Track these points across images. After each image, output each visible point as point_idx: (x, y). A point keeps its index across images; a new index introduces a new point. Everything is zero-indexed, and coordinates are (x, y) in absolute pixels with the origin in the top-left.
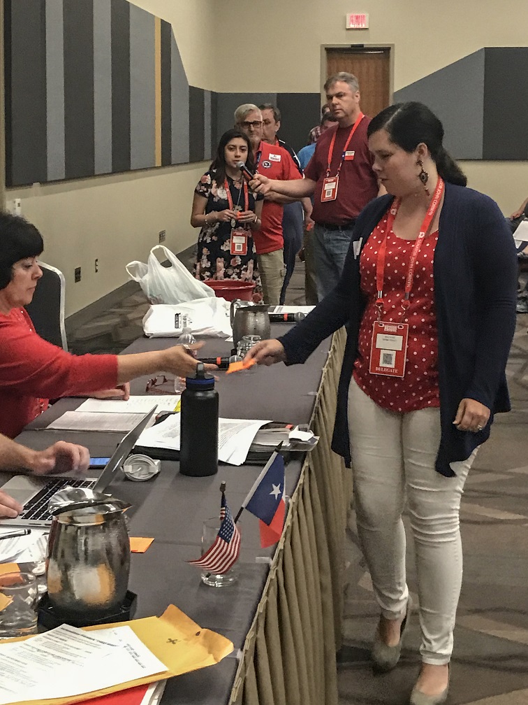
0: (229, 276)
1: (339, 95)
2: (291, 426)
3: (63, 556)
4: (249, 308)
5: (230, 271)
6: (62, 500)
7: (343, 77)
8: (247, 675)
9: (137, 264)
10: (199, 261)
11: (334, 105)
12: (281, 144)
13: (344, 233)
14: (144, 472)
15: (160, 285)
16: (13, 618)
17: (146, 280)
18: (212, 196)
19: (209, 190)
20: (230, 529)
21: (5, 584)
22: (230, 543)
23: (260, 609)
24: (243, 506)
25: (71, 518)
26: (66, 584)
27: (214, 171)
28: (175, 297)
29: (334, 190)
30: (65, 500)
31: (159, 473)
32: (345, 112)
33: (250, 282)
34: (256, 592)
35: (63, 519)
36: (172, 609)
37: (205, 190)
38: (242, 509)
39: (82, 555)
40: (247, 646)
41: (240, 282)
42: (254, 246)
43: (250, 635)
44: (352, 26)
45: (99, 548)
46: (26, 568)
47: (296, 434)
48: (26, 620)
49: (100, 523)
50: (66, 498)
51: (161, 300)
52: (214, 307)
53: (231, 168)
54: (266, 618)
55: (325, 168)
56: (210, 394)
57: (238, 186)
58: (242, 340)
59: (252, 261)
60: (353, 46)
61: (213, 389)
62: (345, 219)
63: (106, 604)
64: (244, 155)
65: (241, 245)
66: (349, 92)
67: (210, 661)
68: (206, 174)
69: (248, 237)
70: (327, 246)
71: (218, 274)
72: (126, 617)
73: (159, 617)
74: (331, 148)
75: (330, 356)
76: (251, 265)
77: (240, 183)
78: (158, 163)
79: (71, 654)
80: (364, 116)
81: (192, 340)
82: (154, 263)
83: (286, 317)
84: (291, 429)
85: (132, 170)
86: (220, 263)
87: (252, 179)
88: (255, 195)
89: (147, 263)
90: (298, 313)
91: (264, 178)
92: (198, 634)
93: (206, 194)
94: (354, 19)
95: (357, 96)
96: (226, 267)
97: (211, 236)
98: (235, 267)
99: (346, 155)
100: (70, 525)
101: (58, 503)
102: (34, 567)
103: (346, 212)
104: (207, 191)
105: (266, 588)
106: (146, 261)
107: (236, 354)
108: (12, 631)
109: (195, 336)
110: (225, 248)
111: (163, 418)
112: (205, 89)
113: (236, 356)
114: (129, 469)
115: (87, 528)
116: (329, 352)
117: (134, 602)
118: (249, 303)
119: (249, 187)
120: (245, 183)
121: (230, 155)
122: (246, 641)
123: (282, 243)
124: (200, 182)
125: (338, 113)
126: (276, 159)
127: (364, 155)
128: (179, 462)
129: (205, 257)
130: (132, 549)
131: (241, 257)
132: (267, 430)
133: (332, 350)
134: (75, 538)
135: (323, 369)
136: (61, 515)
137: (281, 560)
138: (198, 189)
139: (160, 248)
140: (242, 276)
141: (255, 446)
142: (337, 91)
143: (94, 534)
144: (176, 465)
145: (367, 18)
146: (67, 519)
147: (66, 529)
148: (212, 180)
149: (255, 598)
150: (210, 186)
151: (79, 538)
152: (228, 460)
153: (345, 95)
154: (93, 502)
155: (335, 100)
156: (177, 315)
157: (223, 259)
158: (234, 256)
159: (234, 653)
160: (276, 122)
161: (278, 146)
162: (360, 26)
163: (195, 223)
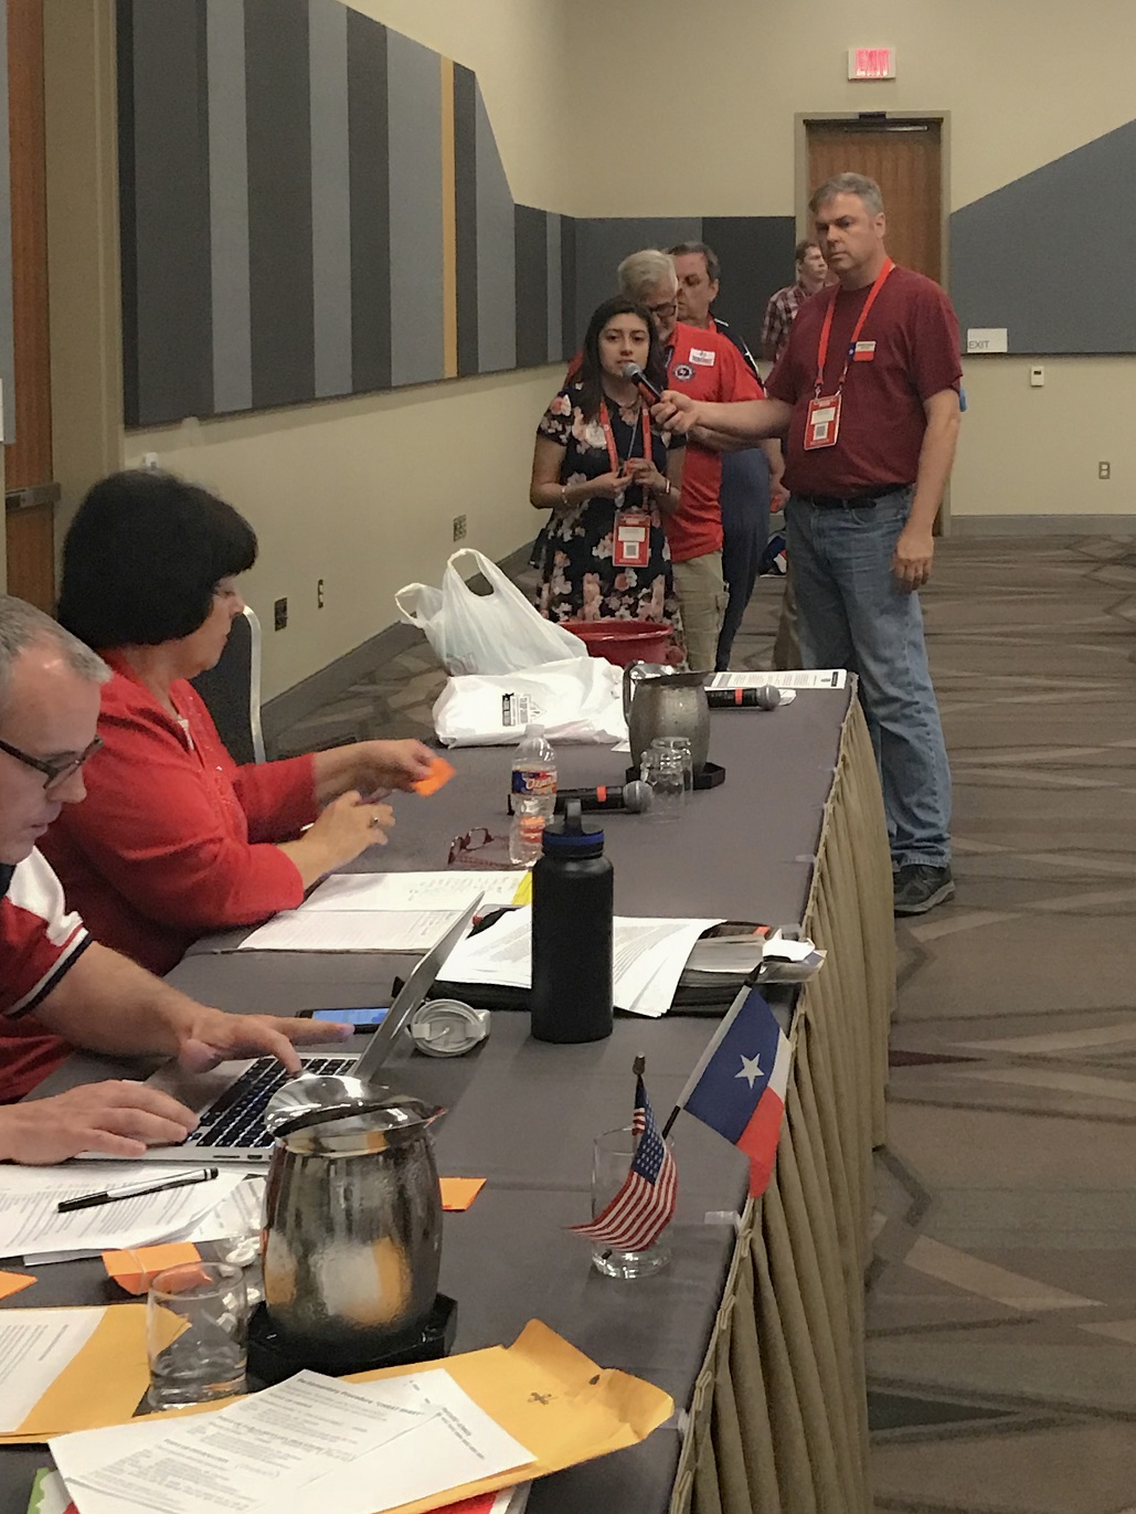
0: (612, 612)
1: (842, 223)
2: (765, 929)
3: (298, 1223)
4: (664, 680)
5: (613, 603)
6: (293, 1102)
7: (849, 183)
8: (699, 1464)
9: (419, 591)
10: (546, 580)
11: (831, 244)
12: (720, 328)
13: (853, 514)
14: (458, 1035)
15: (470, 633)
16: (193, 1360)
17: (438, 625)
18: (573, 441)
19: (568, 428)
20: (657, 1152)
21: (174, 1289)
22: (657, 1182)
23: (722, 1323)
24: (680, 1104)
25: (315, 1140)
26: (306, 1284)
27: (579, 387)
28: (502, 657)
29: (831, 424)
30: (301, 1104)
31: (486, 1038)
32: (853, 259)
33: (657, 622)
34: (713, 1286)
35: (297, 1143)
36: (535, 1328)
37: (560, 428)
38: (677, 1109)
39: (340, 1218)
40: (697, 1405)
41: (635, 623)
42: (666, 545)
43: (704, 1379)
44: (861, 74)
45: (376, 1202)
46: (211, 1252)
47: (776, 946)
48: (222, 1365)
49: (376, 1151)
50: (302, 1098)
51: (471, 667)
52: (587, 681)
53: (613, 377)
54: (732, 1341)
55: (813, 378)
56: (595, 867)
57: (630, 419)
58: (651, 748)
59: (661, 578)
60: (862, 116)
61: (600, 856)
62: (854, 485)
63: (392, 1324)
64: (641, 351)
65: (637, 545)
66: (863, 216)
67: (625, 1438)
68: (561, 395)
69: (652, 528)
70: (819, 544)
71: (587, 609)
72: (435, 1352)
73: (506, 1347)
74: (825, 334)
75: (837, 779)
76: (658, 585)
77: (635, 412)
78: (451, 369)
79: (324, 1436)
80: (893, 266)
81: (545, 749)
82: (455, 586)
83: (739, 699)
84: (768, 936)
85: (396, 388)
86: (591, 585)
87: (658, 400)
88: (666, 437)
89: (441, 589)
90: (764, 688)
91: (683, 398)
92: (595, 1380)
93: (562, 437)
94: (865, 58)
95: (879, 224)
96: (605, 593)
97: (573, 528)
98: (624, 594)
99: (858, 349)
100: (314, 1156)
101: (287, 1109)
102: (230, 1251)
103: (858, 472)
104: (564, 431)
105: (731, 1278)
106: (437, 582)
107: (639, 779)
108: (191, 1390)
109: (551, 742)
110: (599, 552)
111: (490, 920)
112: (548, 210)
113: (637, 784)
114: (423, 1031)
115: (349, 1161)
116: (835, 770)
117: (451, 1319)
118: (663, 668)
119: (652, 419)
120: (645, 412)
121: (611, 350)
122: (697, 1392)
123: (719, 537)
124: (549, 411)
125: (840, 259)
126: (706, 361)
127: (894, 349)
128: (529, 1014)
129: (561, 572)
130: (445, 1202)
131: (637, 570)
132: (713, 939)
133: (840, 764)
134: (324, 1185)
135: (825, 806)
136: (292, 1136)
137: (758, 1216)
138: (544, 426)
139: (468, 554)
140: (639, 611)
141: (691, 975)
142: (839, 213)
143: (364, 1175)
144: (523, 1020)
145: (892, 58)
146: (306, 1142)
147: (304, 1164)
148: (573, 407)
149: (711, 1299)
150: (570, 420)
151: (334, 1183)
152: (632, 1007)
153: (855, 221)
154: (361, 1104)
155: (834, 233)
156: (507, 697)
157: (597, 576)
158: (622, 570)
159: (674, 1419)
160: (711, 280)
161: (713, 331)
162: (878, 74)
163: (538, 502)
